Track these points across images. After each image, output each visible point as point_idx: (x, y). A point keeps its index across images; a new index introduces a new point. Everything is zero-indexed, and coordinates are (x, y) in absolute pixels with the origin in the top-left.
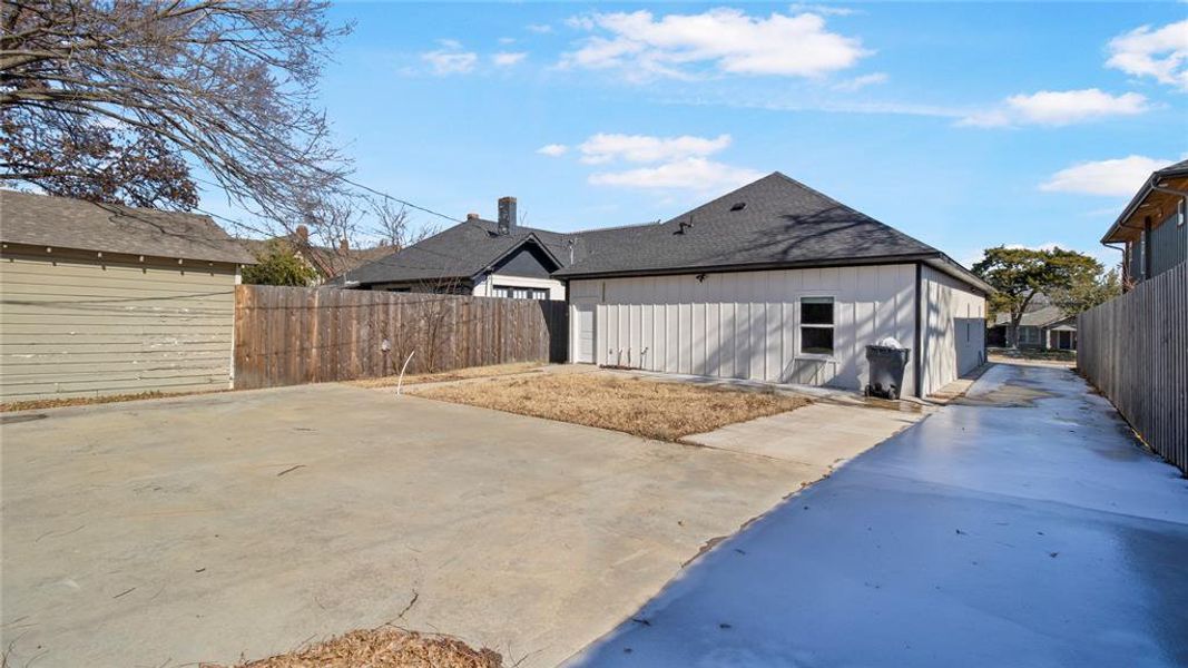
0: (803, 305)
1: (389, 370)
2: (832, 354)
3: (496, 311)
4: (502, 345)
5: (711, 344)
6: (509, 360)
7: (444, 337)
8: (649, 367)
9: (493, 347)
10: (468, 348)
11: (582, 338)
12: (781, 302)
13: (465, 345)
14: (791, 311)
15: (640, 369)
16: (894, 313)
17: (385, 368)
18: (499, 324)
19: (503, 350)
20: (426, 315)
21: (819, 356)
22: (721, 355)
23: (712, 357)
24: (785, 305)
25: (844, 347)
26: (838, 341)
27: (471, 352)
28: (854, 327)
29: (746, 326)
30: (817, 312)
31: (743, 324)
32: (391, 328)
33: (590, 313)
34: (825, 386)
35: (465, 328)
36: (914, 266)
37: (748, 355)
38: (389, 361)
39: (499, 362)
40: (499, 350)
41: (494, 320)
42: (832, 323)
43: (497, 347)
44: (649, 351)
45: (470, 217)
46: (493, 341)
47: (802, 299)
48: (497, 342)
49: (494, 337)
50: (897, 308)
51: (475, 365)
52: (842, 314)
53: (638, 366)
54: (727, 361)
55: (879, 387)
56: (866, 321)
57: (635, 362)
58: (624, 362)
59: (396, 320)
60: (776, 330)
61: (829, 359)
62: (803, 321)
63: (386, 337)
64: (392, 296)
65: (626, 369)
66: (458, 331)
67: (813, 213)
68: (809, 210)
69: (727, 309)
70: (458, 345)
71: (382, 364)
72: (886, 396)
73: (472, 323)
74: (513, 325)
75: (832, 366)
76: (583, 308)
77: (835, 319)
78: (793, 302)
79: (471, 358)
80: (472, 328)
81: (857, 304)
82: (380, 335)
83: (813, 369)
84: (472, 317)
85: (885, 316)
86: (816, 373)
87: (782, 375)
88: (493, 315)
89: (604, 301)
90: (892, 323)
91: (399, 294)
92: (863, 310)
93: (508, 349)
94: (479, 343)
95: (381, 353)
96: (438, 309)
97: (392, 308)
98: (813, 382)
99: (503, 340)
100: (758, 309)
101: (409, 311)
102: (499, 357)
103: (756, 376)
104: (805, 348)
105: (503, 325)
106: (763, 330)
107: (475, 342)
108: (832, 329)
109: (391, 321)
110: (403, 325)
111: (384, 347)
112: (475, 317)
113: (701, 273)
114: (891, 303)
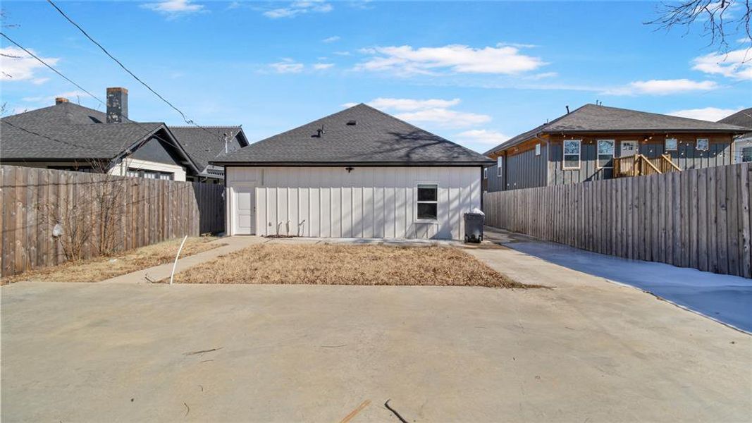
0: (419, 189)
1: (60, 258)
2: (436, 219)
3: (161, 194)
4: (166, 223)
5: (357, 215)
6: (170, 237)
7: (116, 217)
8: (306, 234)
9: (158, 225)
10: (137, 228)
11: (239, 215)
12: (405, 187)
13: (135, 225)
14: (412, 194)
15: (298, 236)
16: (470, 194)
17: (56, 255)
18: (163, 204)
19: (166, 227)
20: (98, 196)
21: (428, 221)
22: (363, 223)
23: (358, 224)
24: (407, 189)
25: (443, 215)
26: (439, 212)
27: (140, 231)
28: (449, 202)
29: (381, 203)
30: (427, 194)
31: (379, 201)
32: (62, 210)
33: (248, 195)
34: (433, 238)
35: (135, 209)
36: (480, 168)
37: (383, 223)
38: (60, 248)
39: (163, 240)
40: (163, 229)
41: (158, 200)
42: (436, 200)
43: (161, 225)
44: (306, 223)
45: (59, 102)
46: (158, 220)
47: (419, 185)
48: (161, 219)
49: (159, 215)
50: (471, 192)
51: (144, 244)
52: (442, 196)
53: (296, 234)
54: (367, 227)
55: (473, 237)
56: (455, 199)
57: (293, 231)
58: (283, 231)
59: (67, 202)
60: (400, 206)
61: (435, 222)
62: (419, 199)
63: (56, 221)
64: (63, 175)
65: (285, 237)
66: (128, 212)
67: (408, 133)
68: (404, 131)
69: (368, 191)
70: (128, 226)
71: (52, 251)
72: (478, 242)
73: (141, 203)
74: (173, 205)
75: (435, 226)
76: (239, 190)
77: (438, 198)
78: (413, 188)
79: (140, 237)
80: (141, 208)
81: (451, 190)
82: (50, 219)
83: (425, 229)
84: (140, 199)
85: (465, 196)
86: (427, 231)
87: (406, 233)
88: (158, 196)
89: (263, 185)
90: (469, 200)
91: (71, 173)
92: (454, 192)
93: (170, 227)
94: (147, 222)
95: (51, 239)
96: (110, 189)
97: (63, 188)
98: (425, 237)
99: (166, 220)
100: (390, 192)
101: (81, 191)
102: (163, 236)
103: (389, 235)
104: (420, 216)
105: (165, 204)
106: (393, 207)
107: (144, 222)
108: (436, 204)
109: (62, 203)
110: (75, 207)
111: (56, 233)
112: (143, 197)
113: (350, 166)
114: (468, 189)
